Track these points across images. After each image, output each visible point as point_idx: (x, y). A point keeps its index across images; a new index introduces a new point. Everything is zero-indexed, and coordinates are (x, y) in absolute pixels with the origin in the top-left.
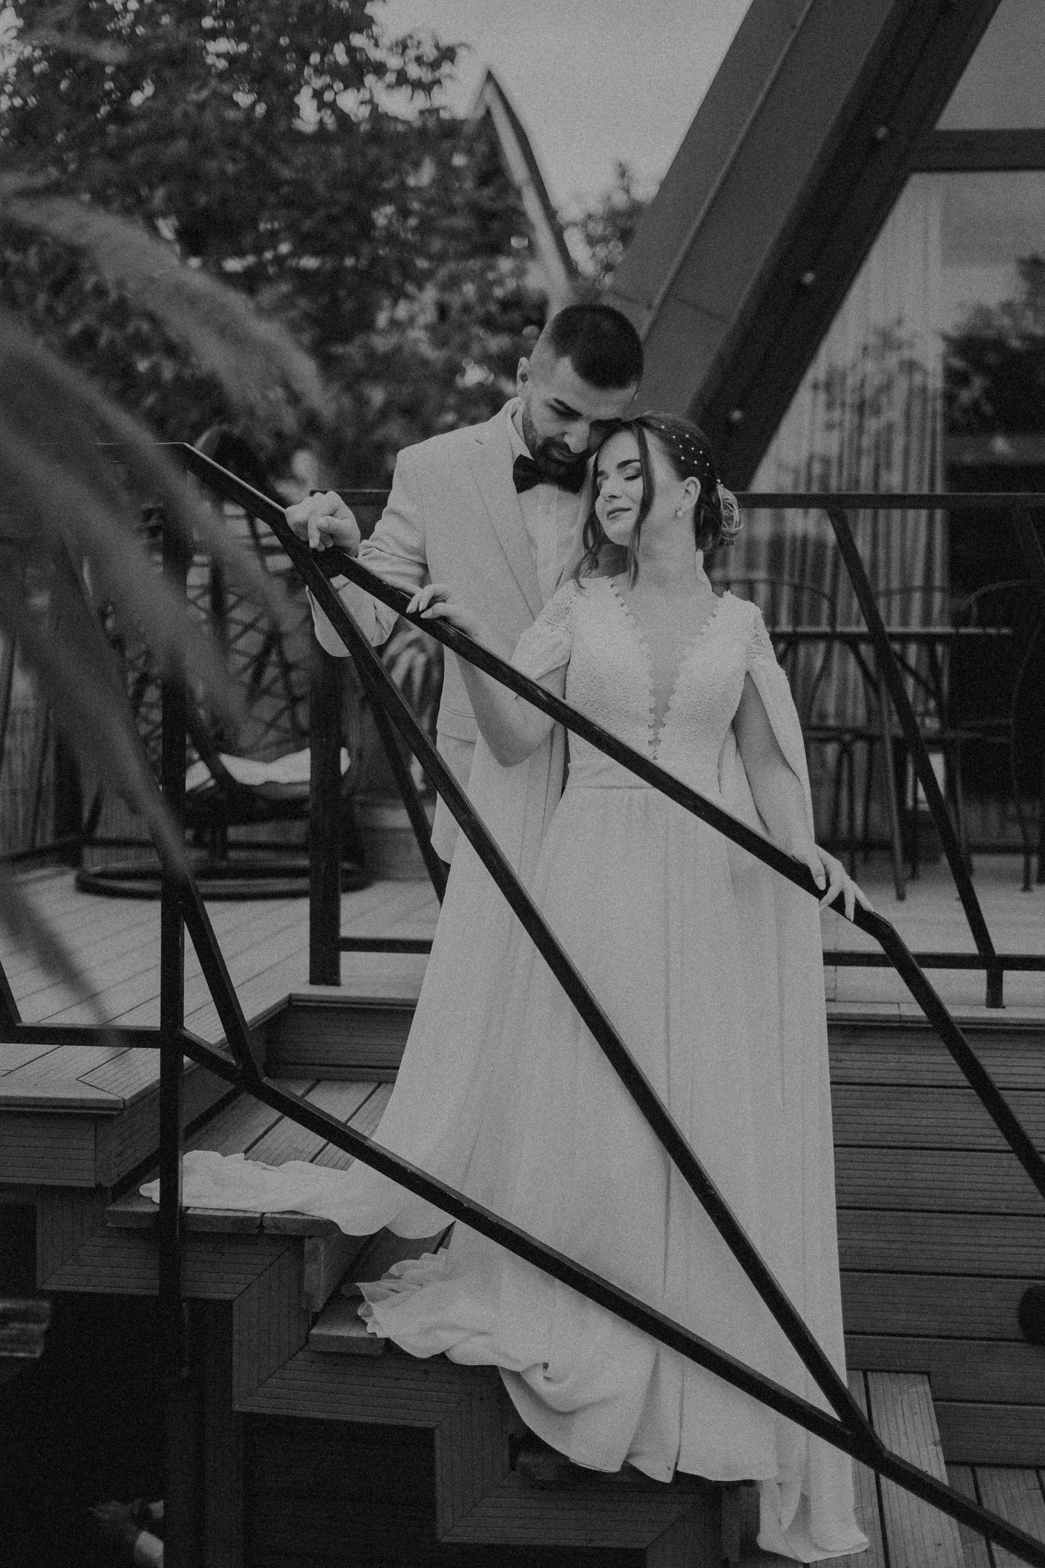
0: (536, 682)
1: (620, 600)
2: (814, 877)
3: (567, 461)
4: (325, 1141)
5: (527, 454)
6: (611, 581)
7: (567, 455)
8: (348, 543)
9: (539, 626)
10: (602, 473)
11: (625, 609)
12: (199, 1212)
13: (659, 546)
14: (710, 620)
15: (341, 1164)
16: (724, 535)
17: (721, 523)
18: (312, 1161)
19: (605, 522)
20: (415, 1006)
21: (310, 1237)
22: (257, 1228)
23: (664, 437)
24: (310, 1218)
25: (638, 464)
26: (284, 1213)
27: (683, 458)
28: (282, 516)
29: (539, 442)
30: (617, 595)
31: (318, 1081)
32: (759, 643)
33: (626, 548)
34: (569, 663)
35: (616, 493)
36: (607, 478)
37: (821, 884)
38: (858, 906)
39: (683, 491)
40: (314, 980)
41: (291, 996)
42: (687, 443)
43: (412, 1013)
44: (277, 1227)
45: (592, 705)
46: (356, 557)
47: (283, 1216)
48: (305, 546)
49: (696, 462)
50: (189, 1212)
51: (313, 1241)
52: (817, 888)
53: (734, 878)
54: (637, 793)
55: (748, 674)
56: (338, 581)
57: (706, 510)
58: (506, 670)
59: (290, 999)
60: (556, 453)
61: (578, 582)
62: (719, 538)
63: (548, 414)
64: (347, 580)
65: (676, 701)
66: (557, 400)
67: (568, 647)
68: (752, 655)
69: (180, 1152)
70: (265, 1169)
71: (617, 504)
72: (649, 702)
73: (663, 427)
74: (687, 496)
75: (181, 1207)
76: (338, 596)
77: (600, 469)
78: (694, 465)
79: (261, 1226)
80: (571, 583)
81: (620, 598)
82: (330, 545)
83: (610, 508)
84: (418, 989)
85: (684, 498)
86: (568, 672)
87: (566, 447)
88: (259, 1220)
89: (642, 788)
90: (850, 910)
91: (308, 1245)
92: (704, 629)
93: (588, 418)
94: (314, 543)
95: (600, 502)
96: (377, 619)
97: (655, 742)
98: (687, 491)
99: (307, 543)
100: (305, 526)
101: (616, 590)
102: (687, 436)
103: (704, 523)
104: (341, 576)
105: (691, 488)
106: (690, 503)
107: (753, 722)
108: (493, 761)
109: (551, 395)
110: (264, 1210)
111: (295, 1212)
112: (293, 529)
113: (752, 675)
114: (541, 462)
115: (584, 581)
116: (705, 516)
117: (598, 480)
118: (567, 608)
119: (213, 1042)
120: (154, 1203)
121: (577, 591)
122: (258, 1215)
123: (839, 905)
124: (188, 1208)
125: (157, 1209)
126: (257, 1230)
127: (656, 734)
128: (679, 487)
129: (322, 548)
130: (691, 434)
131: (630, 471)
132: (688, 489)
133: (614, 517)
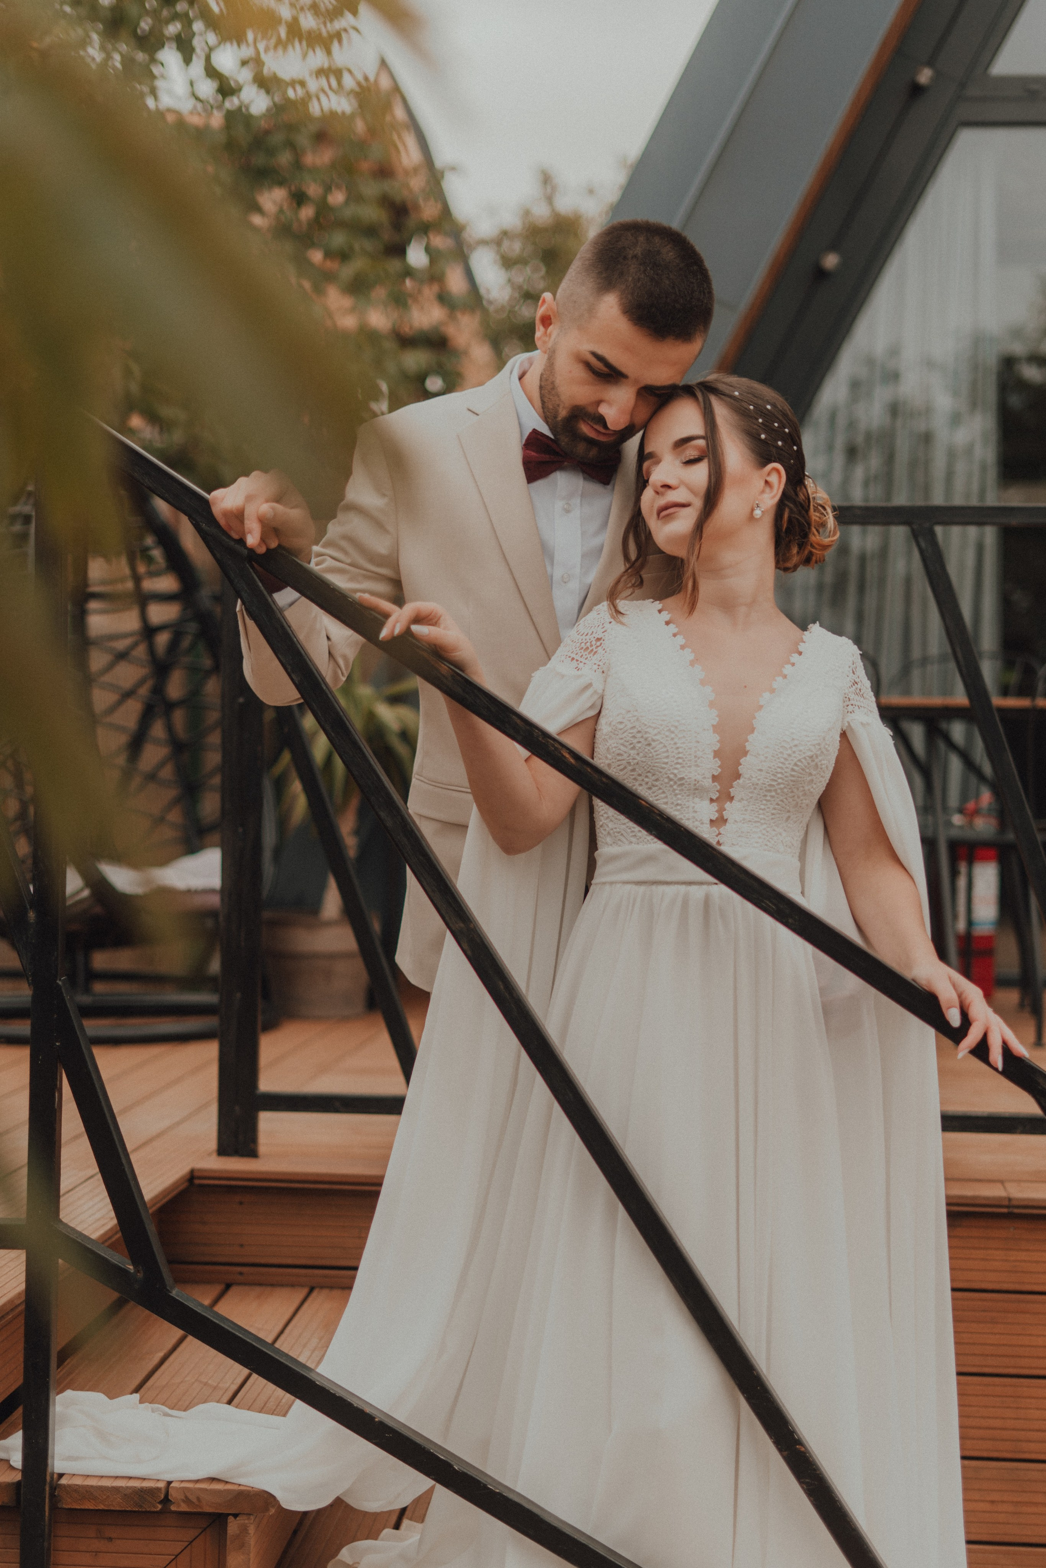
0: (557, 737)
1: (673, 628)
2: (944, 1009)
3: (602, 439)
4: (246, 1371)
5: (545, 429)
6: (658, 605)
7: (603, 430)
8: (296, 542)
9: (559, 663)
10: (651, 455)
11: (680, 640)
12: (78, 1481)
13: (728, 556)
14: (795, 658)
15: (271, 1404)
16: (812, 546)
17: (810, 528)
18: (229, 1402)
19: (652, 523)
20: (381, 1185)
21: (236, 1516)
22: (160, 1502)
23: (738, 408)
24: (236, 1487)
25: (701, 443)
26: (197, 1481)
27: (763, 436)
28: (206, 503)
29: (563, 413)
30: (667, 623)
31: (228, 1287)
32: (858, 692)
33: (682, 560)
34: (600, 712)
35: (671, 482)
36: (658, 462)
37: (954, 1018)
38: (1007, 1051)
39: (762, 483)
40: (223, 1150)
41: (192, 1171)
42: (769, 416)
43: (377, 1194)
44: (187, 1500)
45: (634, 770)
46: (309, 563)
47: (199, 1486)
48: (238, 547)
49: (780, 443)
50: (63, 1481)
51: (241, 1520)
52: (947, 1023)
53: (827, 1010)
54: (697, 893)
55: (844, 735)
56: (285, 597)
57: (791, 511)
58: (518, 721)
59: (192, 1177)
60: (585, 429)
61: (615, 607)
62: (806, 552)
63: (580, 372)
64: (296, 595)
65: (748, 766)
66: (594, 354)
67: (600, 691)
68: (850, 708)
69: (52, 1395)
70: (166, 1415)
71: (672, 496)
72: (712, 766)
73: (737, 393)
74: (768, 490)
75: (52, 1474)
76: (284, 617)
77: (648, 450)
78: (777, 447)
79: (166, 1500)
80: (604, 606)
81: (672, 626)
82: (274, 544)
83: (662, 501)
84: (385, 1159)
85: (763, 492)
86: (598, 727)
87: (601, 420)
88: (163, 1491)
89: (701, 883)
90: (997, 1057)
91: (233, 1526)
92: (788, 669)
93: (636, 381)
94: (252, 540)
95: (648, 495)
96: (330, 653)
97: (719, 821)
98: (767, 482)
99: (242, 542)
100: (239, 515)
101: (666, 616)
102: (769, 407)
103: (787, 528)
104: (289, 589)
105: (774, 479)
106: (770, 499)
107: (851, 799)
108: (494, 847)
109: (586, 347)
110: (169, 1478)
111: (213, 1480)
112: (222, 522)
113: (849, 734)
114: (564, 440)
115: (622, 604)
116: (790, 520)
117: (646, 465)
118: (598, 639)
119: (94, 1236)
120: (12, 1468)
121: (613, 617)
122: (162, 1485)
123: (981, 1051)
124: (61, 1475)
125: (18, 1477)
126: (160, 1507)
127: (721, 810)
128: (757, 479)
129: (262, 550)
130: (774, 405)
131: (691, 452)
132: (769, 479)
133: (668, 515)
